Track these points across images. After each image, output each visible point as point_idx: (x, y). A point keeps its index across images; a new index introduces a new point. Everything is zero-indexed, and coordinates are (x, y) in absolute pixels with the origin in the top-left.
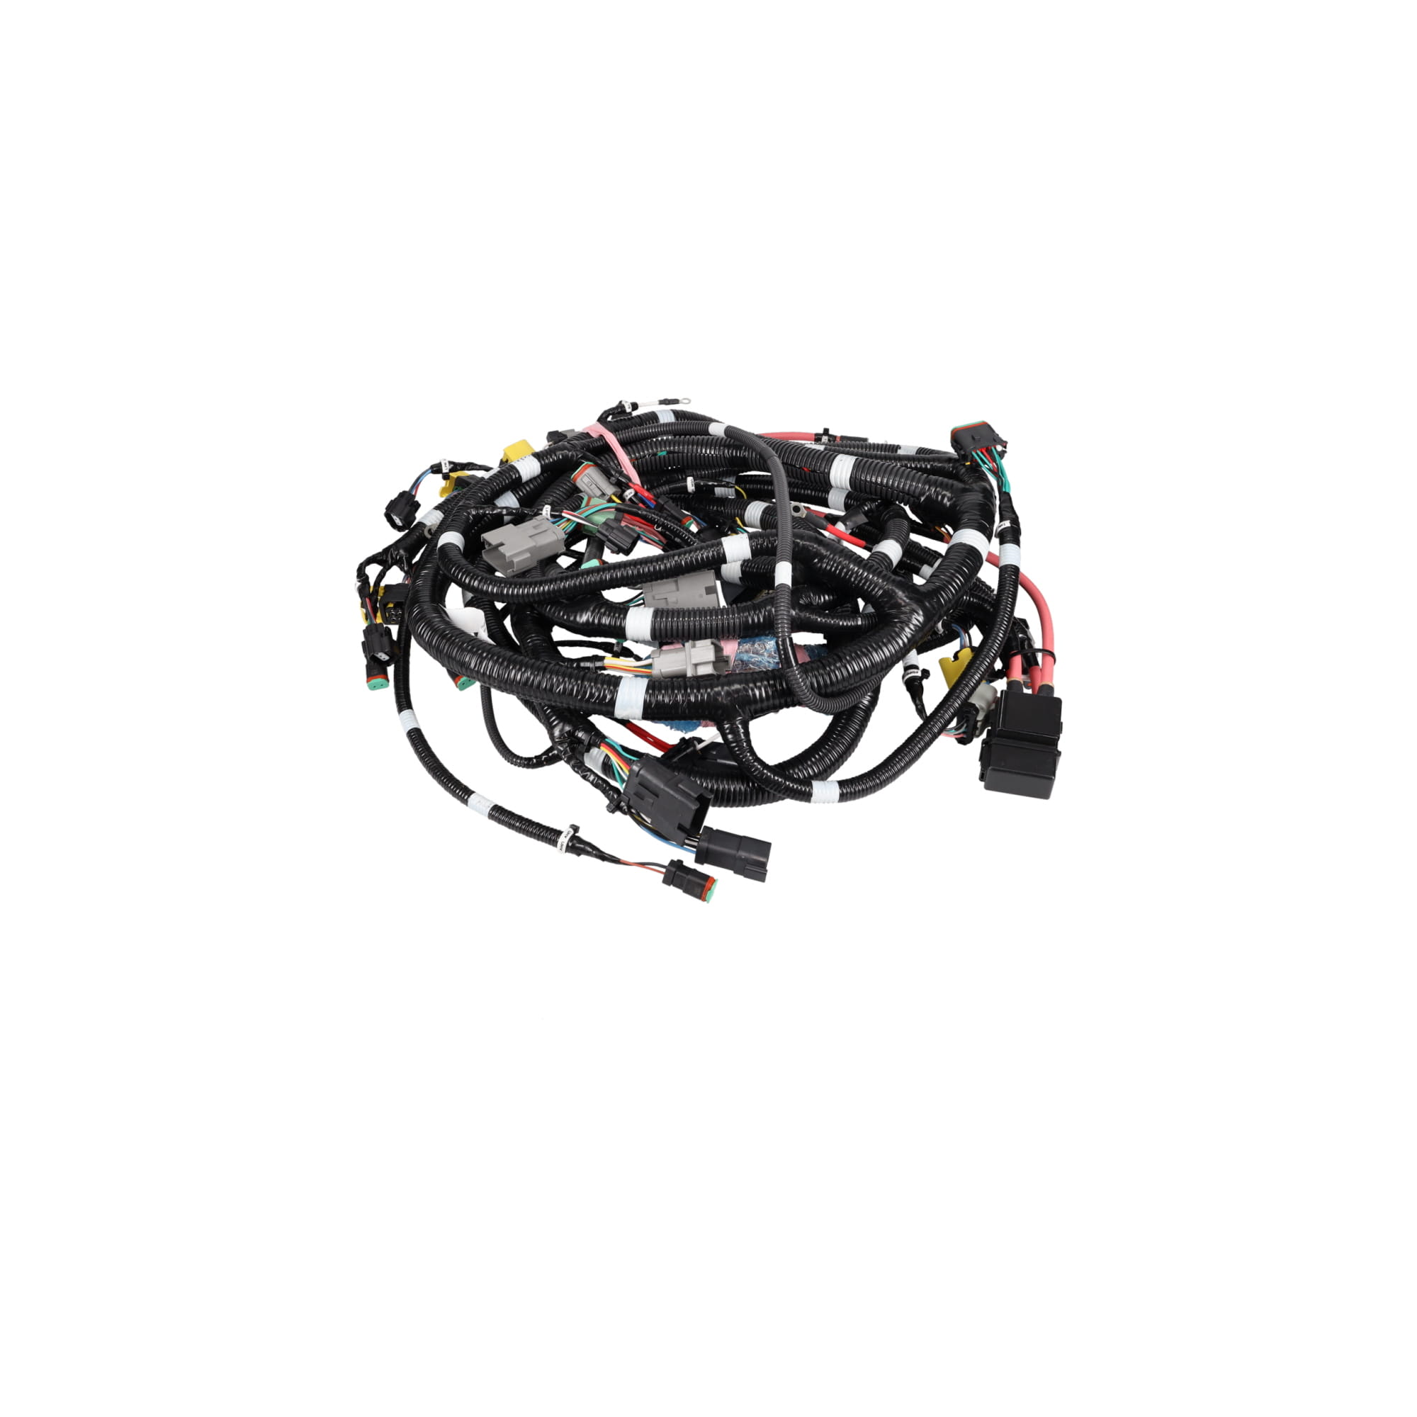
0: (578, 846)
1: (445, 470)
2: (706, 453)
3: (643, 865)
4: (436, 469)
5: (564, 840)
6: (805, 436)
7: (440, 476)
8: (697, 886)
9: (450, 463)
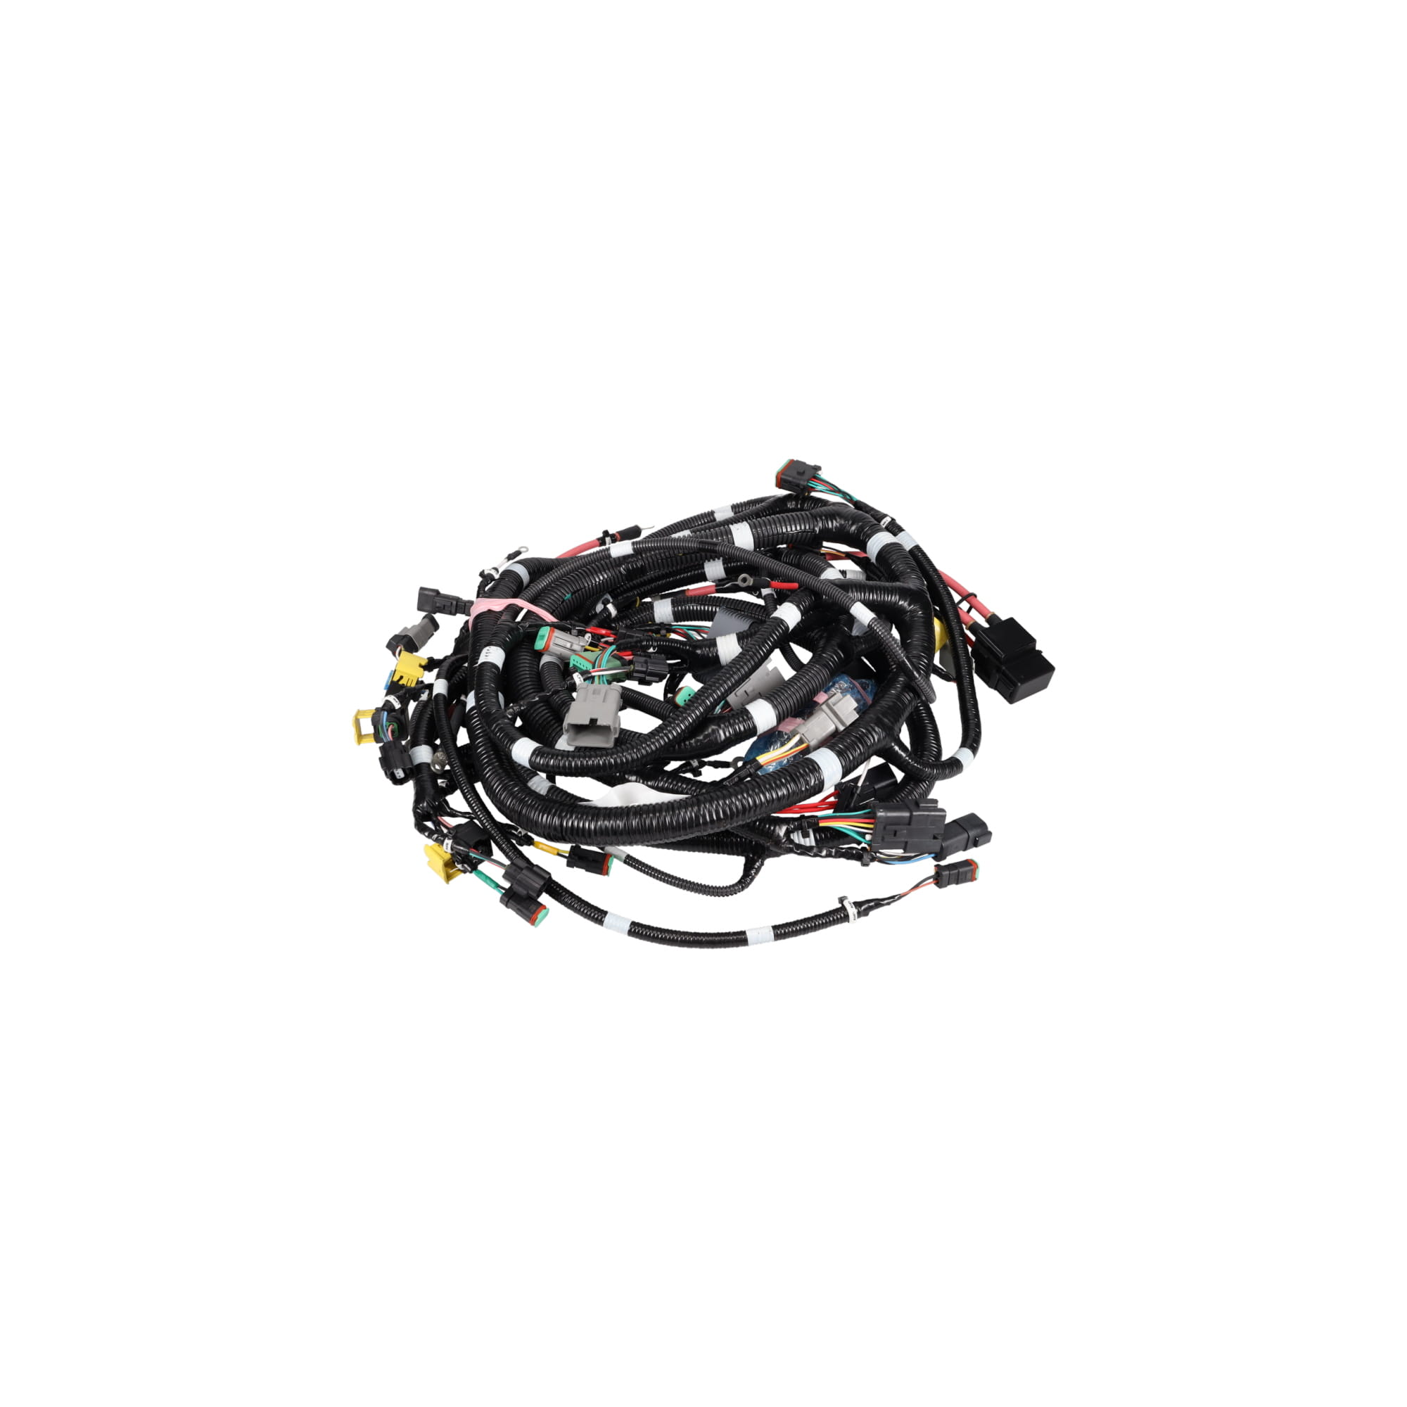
0: (866, 907)
2: (600, 580)
3: (917, 887)
5: (852, 911)
6: (589, 545)
8: (964, 872)
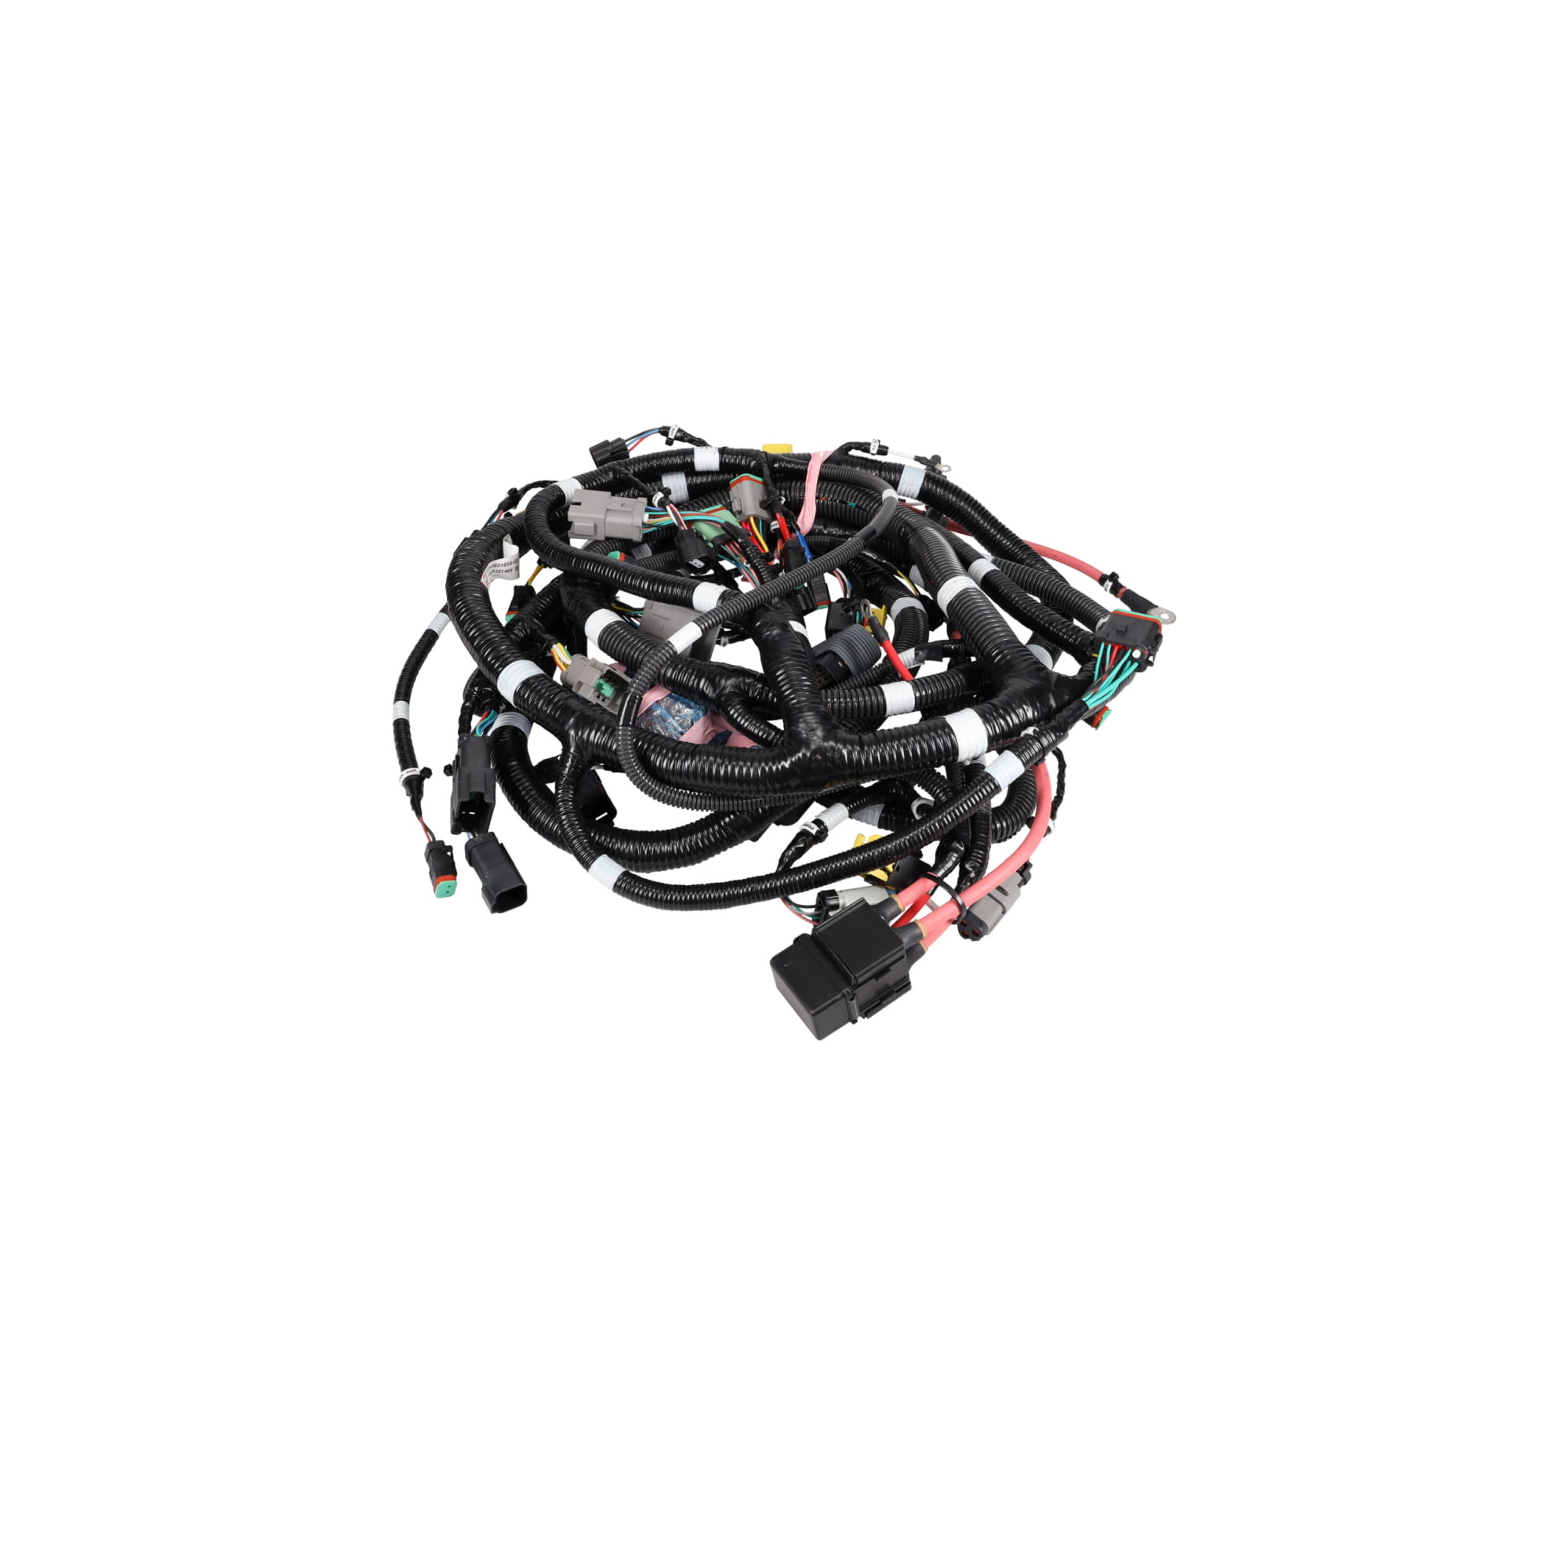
0: (414, 783)
1: (672, 435)
4: (664, 431)
5: (412, 772)
7: (664, 439)
9: (680, 430)
